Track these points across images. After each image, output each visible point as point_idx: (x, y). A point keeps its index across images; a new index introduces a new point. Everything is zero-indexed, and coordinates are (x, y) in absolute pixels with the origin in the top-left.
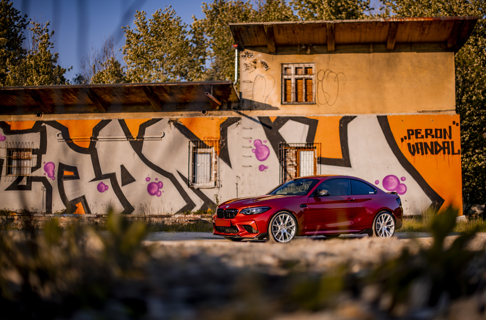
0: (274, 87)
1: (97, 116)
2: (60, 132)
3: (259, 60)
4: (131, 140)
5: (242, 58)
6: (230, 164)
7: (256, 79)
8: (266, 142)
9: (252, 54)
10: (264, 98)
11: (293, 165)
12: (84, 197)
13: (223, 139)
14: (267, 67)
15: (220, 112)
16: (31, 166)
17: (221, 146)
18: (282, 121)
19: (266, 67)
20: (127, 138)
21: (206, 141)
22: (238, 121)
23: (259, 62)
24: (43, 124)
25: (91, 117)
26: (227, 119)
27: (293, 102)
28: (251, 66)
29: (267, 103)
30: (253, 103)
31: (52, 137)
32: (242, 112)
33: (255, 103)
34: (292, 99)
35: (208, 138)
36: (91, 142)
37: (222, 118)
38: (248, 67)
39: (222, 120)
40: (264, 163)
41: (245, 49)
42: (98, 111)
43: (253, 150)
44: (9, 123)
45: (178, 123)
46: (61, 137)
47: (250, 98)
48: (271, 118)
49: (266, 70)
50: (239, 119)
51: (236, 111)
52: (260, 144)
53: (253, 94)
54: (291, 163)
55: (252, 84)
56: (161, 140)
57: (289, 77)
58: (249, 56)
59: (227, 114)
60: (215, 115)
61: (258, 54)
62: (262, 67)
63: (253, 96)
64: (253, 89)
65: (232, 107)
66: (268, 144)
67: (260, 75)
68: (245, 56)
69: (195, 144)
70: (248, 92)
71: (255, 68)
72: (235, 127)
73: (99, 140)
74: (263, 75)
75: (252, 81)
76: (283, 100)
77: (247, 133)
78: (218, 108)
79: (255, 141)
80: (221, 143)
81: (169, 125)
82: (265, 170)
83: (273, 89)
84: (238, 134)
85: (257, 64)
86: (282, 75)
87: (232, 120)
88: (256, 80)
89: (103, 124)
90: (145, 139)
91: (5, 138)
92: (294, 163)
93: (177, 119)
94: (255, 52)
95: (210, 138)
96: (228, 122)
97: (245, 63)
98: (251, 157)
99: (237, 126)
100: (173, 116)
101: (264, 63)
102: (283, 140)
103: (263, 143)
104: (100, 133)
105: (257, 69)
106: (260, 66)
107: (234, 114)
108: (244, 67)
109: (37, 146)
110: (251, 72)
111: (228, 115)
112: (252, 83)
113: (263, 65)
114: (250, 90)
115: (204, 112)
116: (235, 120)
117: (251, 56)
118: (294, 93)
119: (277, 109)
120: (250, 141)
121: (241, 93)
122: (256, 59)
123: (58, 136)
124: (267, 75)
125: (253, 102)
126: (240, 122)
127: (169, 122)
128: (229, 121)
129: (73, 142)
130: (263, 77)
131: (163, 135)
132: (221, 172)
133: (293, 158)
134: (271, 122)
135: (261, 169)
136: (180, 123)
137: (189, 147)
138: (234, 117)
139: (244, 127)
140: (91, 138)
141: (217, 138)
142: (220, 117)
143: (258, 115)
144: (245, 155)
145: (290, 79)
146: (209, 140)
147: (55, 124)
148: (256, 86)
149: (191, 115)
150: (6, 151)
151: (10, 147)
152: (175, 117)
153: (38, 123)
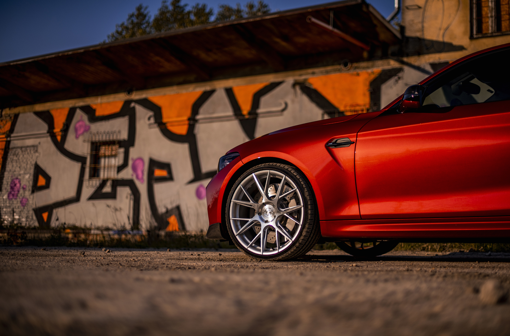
0: (458, 10)
1: (198, 87)
2: (152, 114)
4: (241, 118)
10: (442, 32)
12: (178, 208)
13: (374, 106)
15: (370, 64)
16: (117, 164)
20: (235, 115)
21: (347, 111)
22: (398, 73)
25: (191, 89)
26: (381, 73)
27: (492, 33)
29: (447, 40)
30: (422, 42)
31: (142, 122)
32: (405, 59)
33: (426, 42)
34: (490, 28)
35: (352, 106)
36: (189, 124)
37: (372, 72)
39: (372, 75)
42: (200, 80)
44: (94, 107)
45: (306, 86)
46: (152, 120)
47: (418, 34)
50: (400, 70)
51: (396, 58)
53: (423, 27)
55: (421, 10)
56: (282, 114)
59: (382, 64)
60: (364, 68)
63: (423, 31)
64: (423, 19)
65: (390, 52)
70: (414, 25)
72: (393, 85)
73: (200, 121)
75: (421, 6)
76: (475, 32)
78: (365, 54)
81: (292, 90)
83: (456, 15)
87: (388, 74)
88: (427, 4)
89: (206, 96)
90: (260, 115)
91: (89, 127)
93: (306, 80)
96: (383, 77)
99: (397, 82)
100: (301, 75)
104: (201, 110)
107: (393, 64)
109: (124, 135)
111: (383, 66)
114: (418, 21)
115: (346, 65)
116: (394, 73)
118: (494, 19)
119: (461, 48)
121: (402, 29)
125: (424, 40)
126: (402, 76)
127: (294, 85)
129: (166, 127)
131: (283, 106)
136: (310, 86)
138: (392, 69)
139: (408, 83)
140: (189, 119)
141: (365, 105)
142: (370, 71)
143: (431, 61)
146: (353, 108)
147: (146, 104)
148: (427, 14)
149: (327, 72)
150: (89, 145)
151: (94, 139)
152: (303, 78)
153: (127, 103)
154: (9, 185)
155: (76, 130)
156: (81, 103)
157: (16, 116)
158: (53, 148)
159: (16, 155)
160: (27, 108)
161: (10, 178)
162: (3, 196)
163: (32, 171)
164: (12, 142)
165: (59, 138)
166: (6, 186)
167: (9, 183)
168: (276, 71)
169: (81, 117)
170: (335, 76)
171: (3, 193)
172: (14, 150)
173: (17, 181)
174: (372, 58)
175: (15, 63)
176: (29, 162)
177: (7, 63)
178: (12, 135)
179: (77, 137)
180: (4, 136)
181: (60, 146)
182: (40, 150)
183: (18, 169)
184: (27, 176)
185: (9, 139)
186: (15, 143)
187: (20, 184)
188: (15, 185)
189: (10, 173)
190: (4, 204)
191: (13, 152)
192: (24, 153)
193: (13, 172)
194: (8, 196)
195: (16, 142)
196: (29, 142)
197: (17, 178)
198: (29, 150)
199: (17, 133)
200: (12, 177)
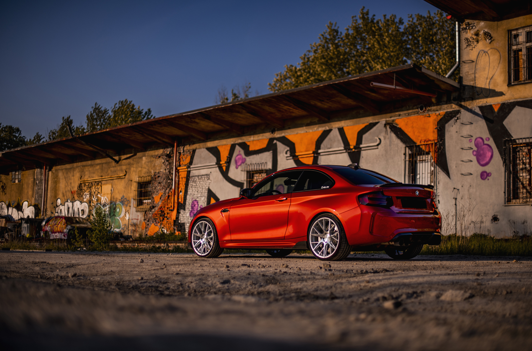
0: (499, 64)
1: (320, 127)
2: (288, 149)
3: (482, 30)
4: (349, 151)
5: (463, 31)
6: (448, 173)
7: (479, 56)
8: (488, 139)
9: (474, 24)
10: (488, 81)
11: (526, 168)
13: (441, 141)
14: (492, 37)
15: (439, 107)
17: (438, 150)
18: (507, 108)
19: (489, 38)
20: (345, 149)
21: (422, 145)
22: (457, 115)
23: (481, 33)
24: (275, 141)
25: (315, 129)
26: (445, 115)
27: (524, 81)
28: (473, 40)
29: (491, 87)
30: (475, 89)
31: (281, 155)
32: (463, 103)
33: (477, 89)
34: (524, 77)
35: (425, 141)
36: (314, 157)
37: (439, 114)
38: (469, 43)
39: (439, 116)
40: (487, 169)
41: (466, 20)
42: (321, 122)
43: (473, 151)
44: (248, 144)
45: (394, 126)
46: (288, 154)
47: (471, 83)
48: (494, 106)
49: (490, 43)
50: (458, 112)
51: (456, 102)
52: (482, 143)
53: (475, 77)
54: (524, 166)
56: (378, 148)
57: (519, 47)
58: (471, 27)
59: (447, 107)
60: (434, 111)
61: (481, 23)
62: (486, 40)
63: (475, 80)
64: (475, 71)
65: (452, 98)
66: (491, 143)
67: (483, 50)
68: (466, 29)
69: (411, 150)
70: (469, 76)
71: (478, 42)
72: (453, 124)
73: (321, 154)
74: (486, 50)
75: (474, 60)
76: (512, 80)
77: (466, 130)
78: (434, 100)
79: (476, 139)
80: (438, 146)
81: (384, 129)
82: (488, 178)
83: (498, 67)
84: (457, 132)
85: (480, 36)
86: (510, 45)
87: (450, 115)
88: (478, 58)
89: (325, 134)
90: (363, 149)
91: (245, 159)
92: (527, 166)
93: (393, 121)
94: (477, 21)
95: (427, 141)
96: (446, 118)
97: (466, 37)
98: (471, 161)
99: (456, 121)
100: (391, 117)
101: (487, 34)
102: (510, 135)
103: (486, 142)
104: (322, 146)
105: (480, 43)
106: (483, 38)
107: (454, 107)
108: (464, 43)
109: (269, 166)
110: (473, 49)
111: (447, 109)
112: (474, 63)
113: (486, 36)
114: (471, 73)
115: (422, 109)
116: (454, 115)
117: (472, 27)
118: (526, 69)
119: (501, 94)
120: (470, 141)
121: (461, 79)
122: (478, 30)
123: (286, 153)
124: (491, 48)
125: (476, 87)
126: (459, 117)
127: (385, 125)
128: (447, 116)
129: (298, 159)
130: (487, 52)
131: (378, 142)
132: (439, 183)
133: (526, 160)
134: (495, 112)
135: (483, 177)
136: (396, 125)
137: (405, 154)
138: (453, 111)
139: (463, 123)
140: (314, 153)
141: (434, 140)
142: (437, 113)
143: (480, 104)
144: (464, 159)
145: (521, 50)
146: (426, 143)
147: (284, 141)
148: (478, 66)
149: (409, 114)
150: (246, 173)
151: (248, 170)
152: (392, 118)
153: (271, 140)
154: (190, 206)
155: (236, 162)
156: (239, 140)
157: (194, 151)
158: (220, 176)
159: (195, 182)
160: (202, 145)
161: (191, 200)
162: (186, 214)
163: (206, 194)
164: (191, 171)
165: (224, 168)
166: (188, 206)
167: (190, 204)
168: (374, 115)
169: (240, 151)
170: (413, 117)
171: (186, 211)
172: (193, 178)
173: (196, 203)
174: (439, 103)
175: (186, 114)
176: (204, 188)
177: (181, 114)
178: (191, 167)
179: (237, 168)
180: (185, 167)
181: (225, 174)
182: (211, 178)
183: (196, 193)
184: (203, 199)
185: (189, 169)
186: (194, 173)
187: (198, 205)
188: (195, 206)
189: (191, 196)
190: (187, 220)
191: (193, 180)
192: (200, 181)
193: (193, 195)
194: (190, 214)
195: (194, 171)
196: (204, 172)
197: (196, 200)
198: (203, 179)
199: (195, 165)
200: (192, 199)
